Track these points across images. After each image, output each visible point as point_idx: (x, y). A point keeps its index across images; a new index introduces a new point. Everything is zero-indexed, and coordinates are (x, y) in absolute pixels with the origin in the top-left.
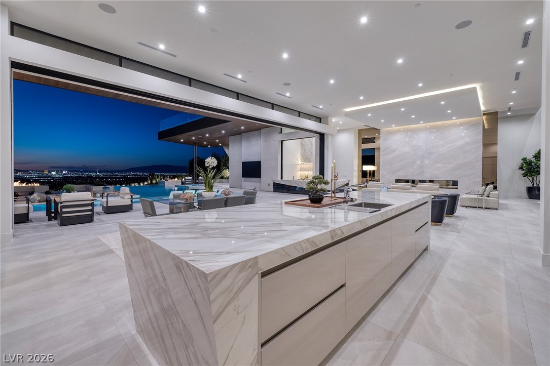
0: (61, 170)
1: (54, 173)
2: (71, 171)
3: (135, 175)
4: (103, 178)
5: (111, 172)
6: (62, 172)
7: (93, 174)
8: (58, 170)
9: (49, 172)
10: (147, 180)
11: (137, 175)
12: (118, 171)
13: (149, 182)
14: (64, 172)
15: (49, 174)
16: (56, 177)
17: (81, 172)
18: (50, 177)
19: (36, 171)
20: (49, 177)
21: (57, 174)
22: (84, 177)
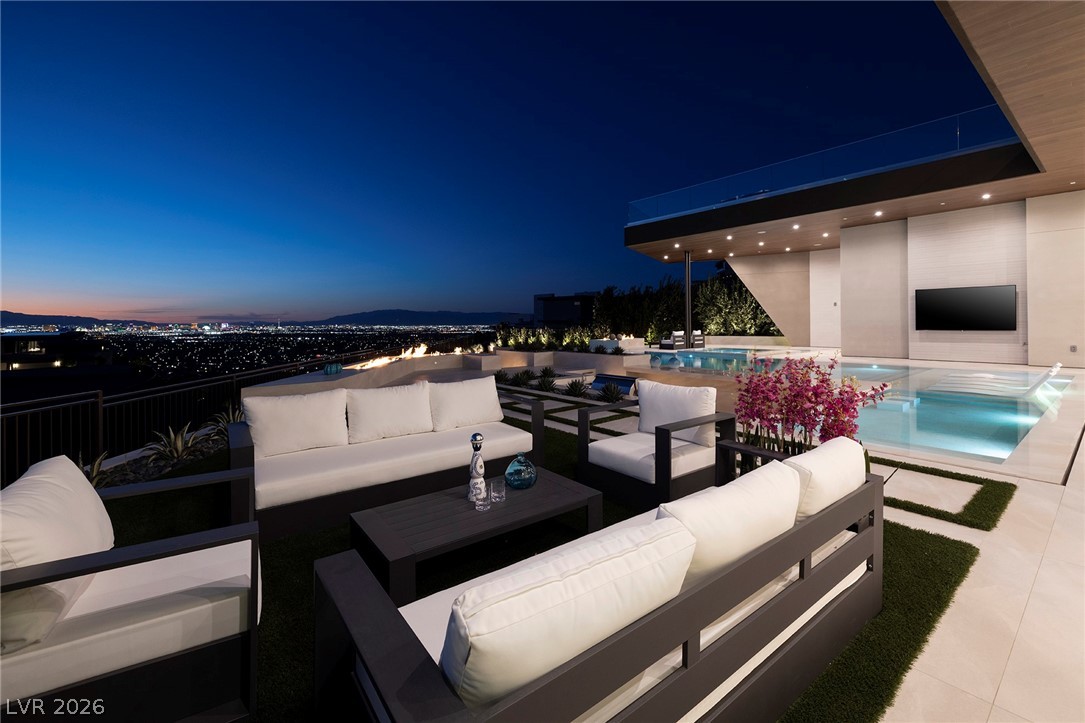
0: (220, 321)
1: (207, 328)
2: (234, 324)
3: (343, 330)
4: (289, 336)
5: (302, 324)
6: (220, 325)
7: (271, 329)
8: (214, 321)
9: (200, 326)
10: (493, 339)
11: (347, 330)
12: (313, 323)
13: (500, 343)
14: (224, 326)
15: (200, 330)
16: (212, 336)
17: (252, 326)
18: (202, 334)
19: (179, 325)
20: (199, 335)
21: (212, 329)
22: (256, 335)
